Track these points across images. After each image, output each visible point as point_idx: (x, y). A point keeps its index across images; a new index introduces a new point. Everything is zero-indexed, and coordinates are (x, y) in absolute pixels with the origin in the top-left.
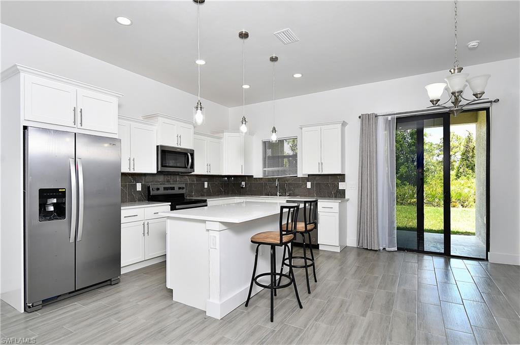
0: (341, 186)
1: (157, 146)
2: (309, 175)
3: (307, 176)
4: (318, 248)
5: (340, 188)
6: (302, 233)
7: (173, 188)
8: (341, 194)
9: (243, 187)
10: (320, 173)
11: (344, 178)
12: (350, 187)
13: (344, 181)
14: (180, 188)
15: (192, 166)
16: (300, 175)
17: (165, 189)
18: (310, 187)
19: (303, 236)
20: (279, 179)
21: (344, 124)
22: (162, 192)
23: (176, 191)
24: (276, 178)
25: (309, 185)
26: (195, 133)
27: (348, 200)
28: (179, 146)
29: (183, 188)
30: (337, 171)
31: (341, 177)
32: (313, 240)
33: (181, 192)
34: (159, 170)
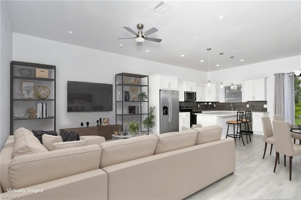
0: (265, 106)
1: (185, 92)
2: (248, 101)
3: (247, 102)
4: (253, 133)
5: (264, 107)
6: (244, 122)
7: (188, 107)
8: (265, 110)
9: (214, 107)
10: (253, 101)
11: (267, 103)
12: (270, 106)
13: (266, 104)
14: (190, 107)
15: (196, 99)
16: (243, 101)
17: (186, 107)
18: (248, 107)
19: (245, 124)
20: (233, 103)
21: (266, 78)
22: (185, 108)
23: (189, 108)
24: (231, 103)
25: (248, 106)
26: (196, 85)
27: (269, 112)
28: (191, 91)
29: (191, 107)
30: (263, 99)
31: (265, 102)
32: (250, 129)
33: (191, 108)
34: (185, 100)
